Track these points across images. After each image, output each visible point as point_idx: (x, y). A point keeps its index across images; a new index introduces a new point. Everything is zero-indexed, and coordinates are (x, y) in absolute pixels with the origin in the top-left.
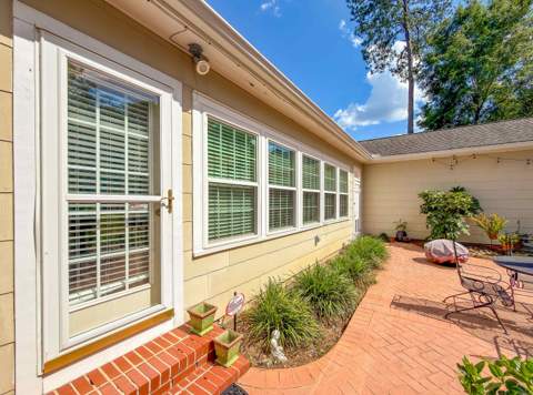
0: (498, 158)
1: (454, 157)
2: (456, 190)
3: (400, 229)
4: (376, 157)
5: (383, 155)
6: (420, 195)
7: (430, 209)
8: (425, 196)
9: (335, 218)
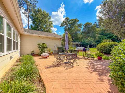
0: (49, 38)
1: (43, 37)
2: (43, 43)
3: (32, 52)
4: (26, 33)
5: (27, 33)
6: (37, 44)
7: (40, 47)
8: (39, 44)
9: (15, 50)
